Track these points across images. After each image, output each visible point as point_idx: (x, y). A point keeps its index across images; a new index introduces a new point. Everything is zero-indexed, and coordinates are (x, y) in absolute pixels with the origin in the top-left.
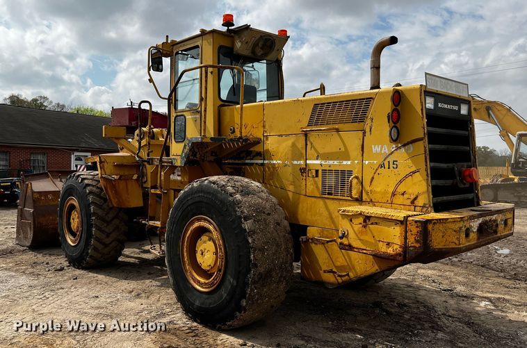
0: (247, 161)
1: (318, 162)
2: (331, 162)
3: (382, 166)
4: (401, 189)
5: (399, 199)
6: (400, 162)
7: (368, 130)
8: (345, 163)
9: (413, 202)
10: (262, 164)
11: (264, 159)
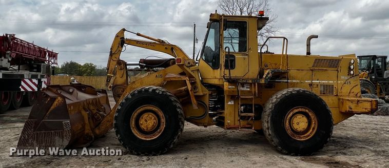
0: (277, 81)
1: (318, 81)
2: (323, 82)
3: (345, 83)
4: (352, 91)
5: (352, 94)
6: (352, 82)
7: (339, 71)
8: (330, 82)
9: (356, 95)
10: (287, 82)
11: (288, 80)
